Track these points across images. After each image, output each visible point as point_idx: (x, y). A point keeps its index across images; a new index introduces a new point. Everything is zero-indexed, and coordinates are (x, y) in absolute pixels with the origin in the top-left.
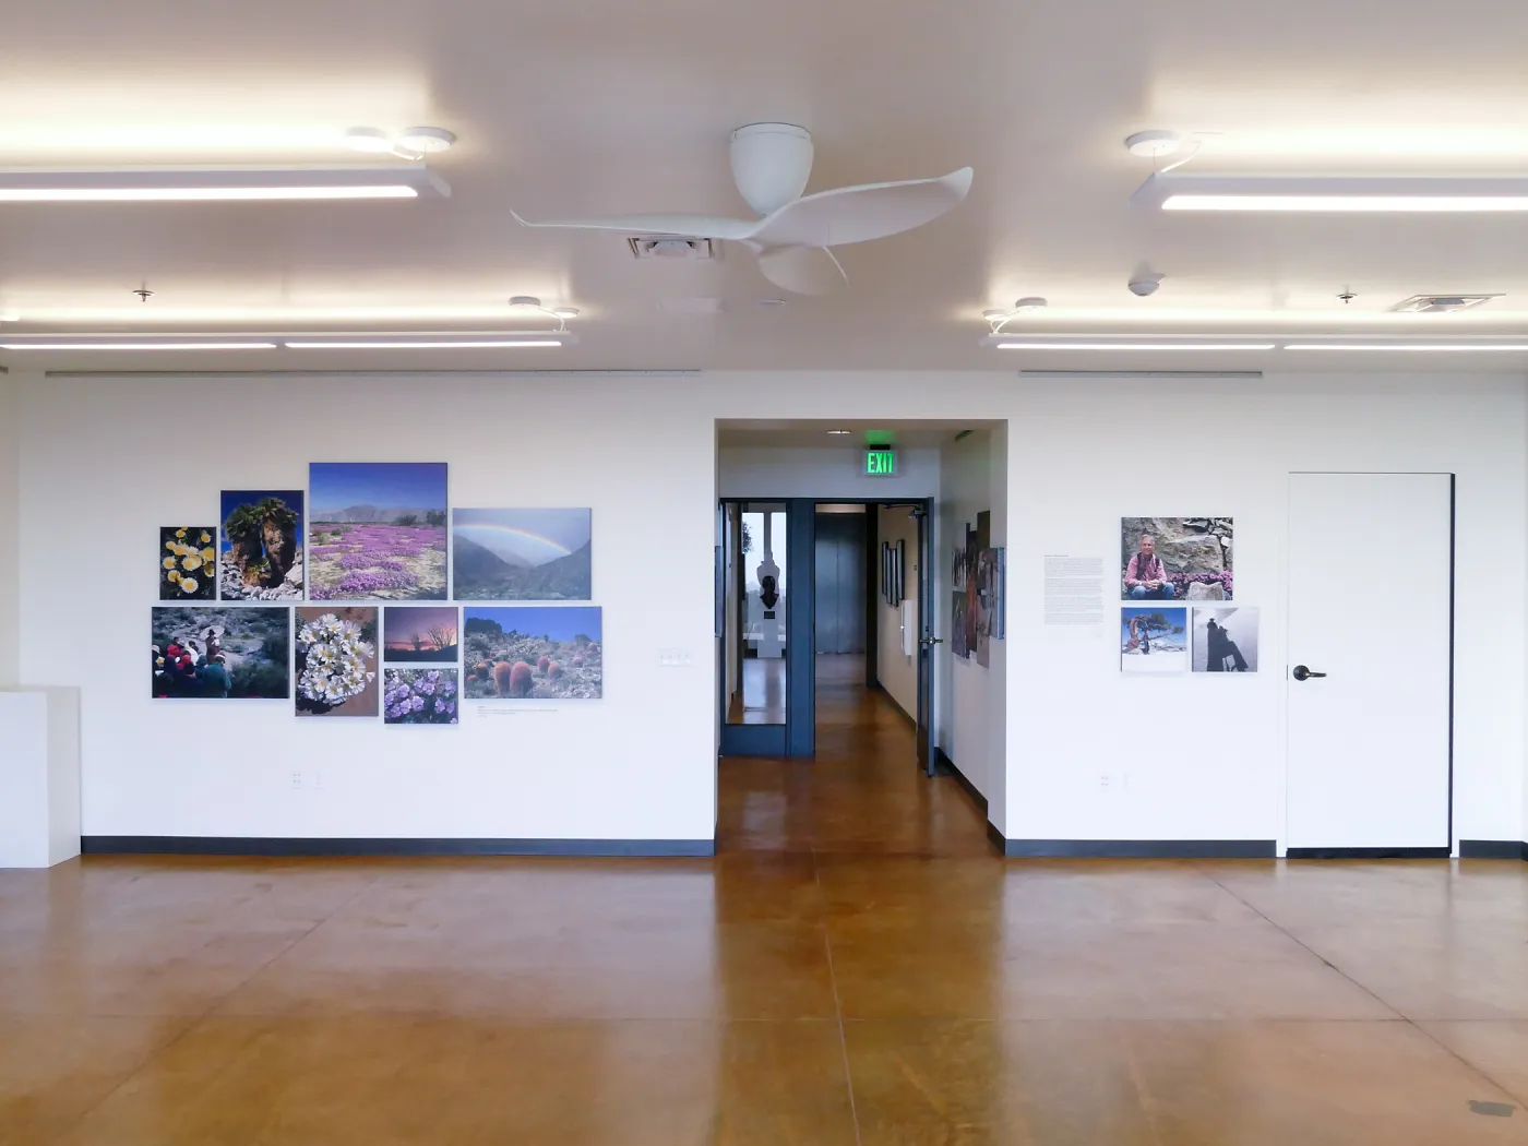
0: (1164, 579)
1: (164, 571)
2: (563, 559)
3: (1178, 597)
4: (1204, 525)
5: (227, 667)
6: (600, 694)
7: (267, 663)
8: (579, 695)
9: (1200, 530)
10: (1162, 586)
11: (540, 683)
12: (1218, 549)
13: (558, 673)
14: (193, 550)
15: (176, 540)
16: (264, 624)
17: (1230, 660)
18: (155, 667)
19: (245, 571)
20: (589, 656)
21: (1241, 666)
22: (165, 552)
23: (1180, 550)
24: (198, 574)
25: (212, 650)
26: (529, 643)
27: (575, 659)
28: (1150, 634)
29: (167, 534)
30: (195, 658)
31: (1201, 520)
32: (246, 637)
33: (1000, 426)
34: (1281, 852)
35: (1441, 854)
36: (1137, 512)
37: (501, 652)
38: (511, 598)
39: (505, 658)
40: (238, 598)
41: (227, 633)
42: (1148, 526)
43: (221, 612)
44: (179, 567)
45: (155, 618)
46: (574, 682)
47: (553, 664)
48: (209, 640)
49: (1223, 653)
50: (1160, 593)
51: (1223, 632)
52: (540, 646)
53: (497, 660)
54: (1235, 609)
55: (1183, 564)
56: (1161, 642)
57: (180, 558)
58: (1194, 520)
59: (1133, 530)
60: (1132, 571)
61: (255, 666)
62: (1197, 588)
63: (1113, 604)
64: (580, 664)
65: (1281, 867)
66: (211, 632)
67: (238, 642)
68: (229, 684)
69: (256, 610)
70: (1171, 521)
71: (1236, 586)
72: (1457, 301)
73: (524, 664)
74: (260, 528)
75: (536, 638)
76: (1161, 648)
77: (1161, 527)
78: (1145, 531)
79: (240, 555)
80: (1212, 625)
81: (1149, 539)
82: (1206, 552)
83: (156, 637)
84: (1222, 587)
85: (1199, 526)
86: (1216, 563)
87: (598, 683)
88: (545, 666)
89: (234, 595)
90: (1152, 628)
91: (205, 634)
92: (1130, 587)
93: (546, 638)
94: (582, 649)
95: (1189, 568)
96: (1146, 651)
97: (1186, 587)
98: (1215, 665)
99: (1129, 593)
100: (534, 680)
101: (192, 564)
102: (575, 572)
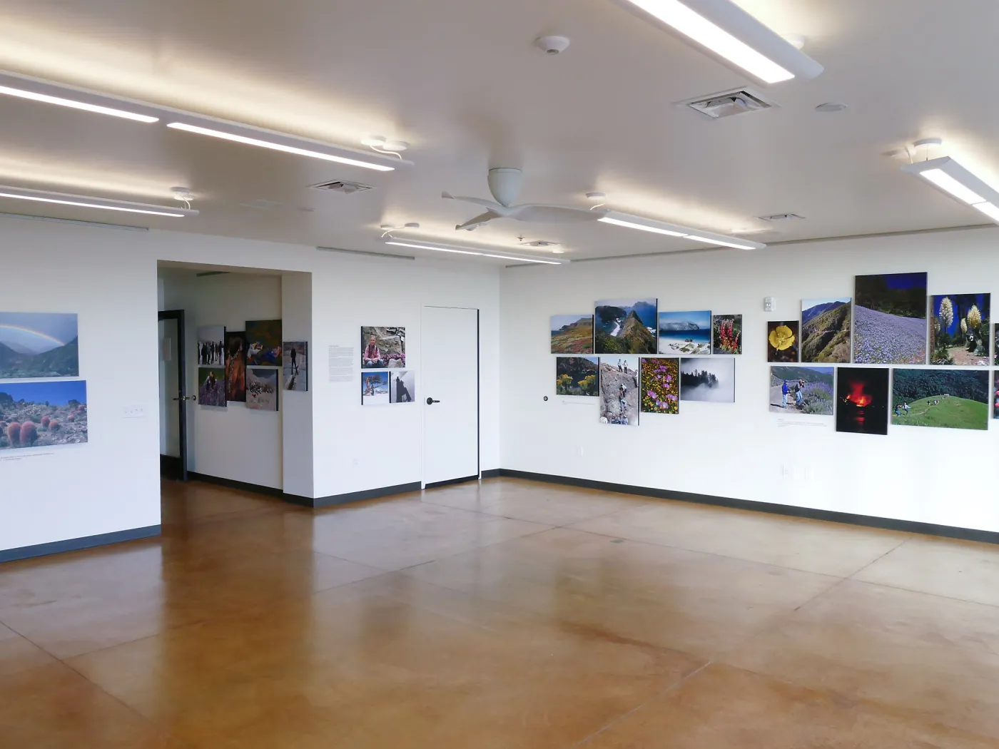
0: (379, 358)
2: (58, 349)
3: (385, 366)
4: (394, 330)
6: (86, 439)
8: (73, 441)
9: (393, 333)
10: (378, 361)
11: (43, 436)
12: (400, 343)
13: (57, 427)
17: (404, 397)
20: (79, 414)
21: (409, 399)
23: (386, 343)
26: (34, 408)
27: (69, 417)
28: (375, 385)
31: (393, 328)
33: (309, 274)
34: (423, 487)
35: (474, 478)
36: (367, 324)
37: (13, 415)
38: (20, 377)
39: (16, 419)
42: (373, 331)
46: (68, 433)
47: (53, 421)
49: (403, 394)
50: (377, 365)
51: (402, 382)
52: (43, 409)
53: (9, 421)
54: (406, 372)
55: (387, 350)
56: (378, 389)
58: (391, 328)
59: (366, 333)
60: (366, 354)
62: (392, 361)
63: (358, 370)
64: (72, 420)
65: (423, 493)
70: (382, 329)
71: (406, 360)
72: (546, 244)
73: (31, 423)
75: (40, 404)
76: (379, 392)
77: (378, 331)
78: (372, 334)
80: (398, 380)
81: (373, 337)
82: (396, 344)
84: (401, 361)
85: (393, 331)
86: (399, 350)
87: (85, 432)
88: (47, 423)
90: (375, 382)
92: (366, 362)
93: (47, 404)
94: (73, 409)
95: (389, 352)
96: (373, 394)
97: (388, 361)
98: (399, 400)
99: (365, 365)
100: (38, 433)
102: (67, 358)
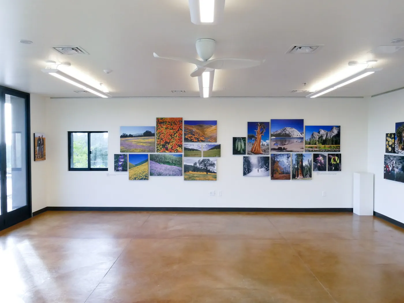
1: (386, 145)
5: (395, 172)
7: (402, 172)
14: (391, 139)
15: (388, 136)
16: (402, 161)
18: (384, 171)
19: (399, 145)
22: (387, 140)
24: (391, 146)
25: (393, 167)
29: (387, 134)
30: (390, 169)
32: (399, 164)
40: (398, 153)
41: (396, 163)
43: (395, 157)
44: (388, 144)
45: (385, 158)
48: (393, 164)
57: (389, 142)
61: (400, 173)
66: (393, 162)
67: (397, 165)
68: (396, 177)
69: (401, 157)
74: (402, 133)
79: (398, 141)
83: (385, 162)
89: (397, 152)
91: (392, 163)
101: (390, 143)
